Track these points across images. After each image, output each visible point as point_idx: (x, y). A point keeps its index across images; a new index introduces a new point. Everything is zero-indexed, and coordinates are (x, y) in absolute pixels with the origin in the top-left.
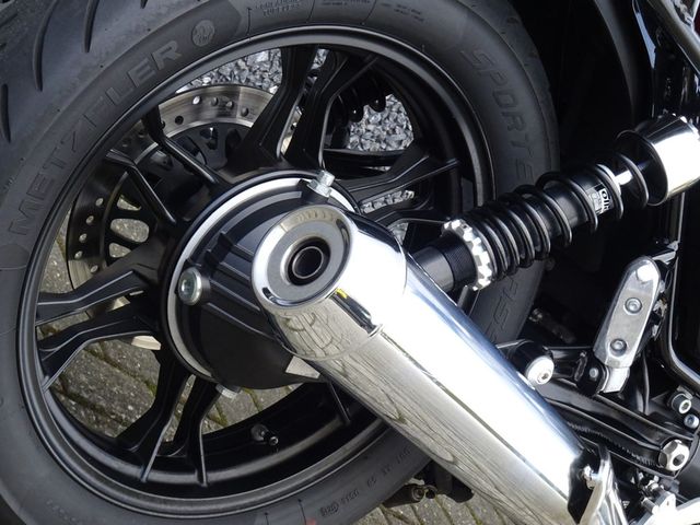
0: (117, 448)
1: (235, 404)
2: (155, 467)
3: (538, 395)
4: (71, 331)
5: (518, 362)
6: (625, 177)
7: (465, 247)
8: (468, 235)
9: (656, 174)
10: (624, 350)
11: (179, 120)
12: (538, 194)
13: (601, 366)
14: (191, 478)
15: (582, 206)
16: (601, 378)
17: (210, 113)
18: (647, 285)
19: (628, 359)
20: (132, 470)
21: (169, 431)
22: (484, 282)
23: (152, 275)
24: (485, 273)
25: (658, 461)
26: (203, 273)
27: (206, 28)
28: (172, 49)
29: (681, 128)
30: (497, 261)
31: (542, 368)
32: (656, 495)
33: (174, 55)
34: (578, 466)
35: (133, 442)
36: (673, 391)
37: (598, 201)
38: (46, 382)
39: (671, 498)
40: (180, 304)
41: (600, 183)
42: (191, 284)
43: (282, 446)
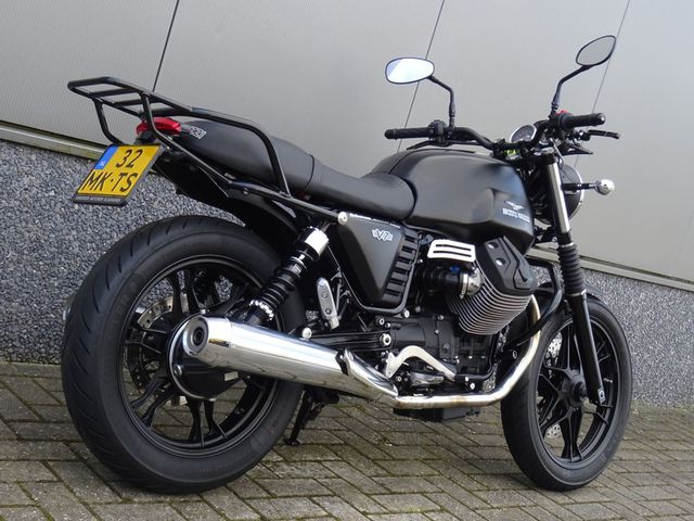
0: (190, 441)
1: (223, 405)
2: (205, 440)
3: (311, 341)
4: (149, 409)
5: (298, 335)
6: (302, 257)
7: (259, 307)
8: (257, 303)
9: (311, 251)
10: (331, 312)
11: (148, 321)
12: (275, 278)
13: (327, 321)
14: (221, 437)
15: (291, 274)
16: (329, 325)
17: (158, 313)
18: (324, 287)
19: (335, 312)
20: (197, 445)
21: (204, 423)
22: (272, 315)
23: (165, 375)
24: (269, 311)
25: (380, 344)
26: (179, 364)
27: (133, 285)
28: (126, 298)
29: (312, 231)
30: (272, 307)
31: (307, 332)
32: (386, 356)
33: (128, 299)
34: (338, 358)
35: (195, 434)
36: (374, 319)
37: (296, 269)
38: (150, 429)
39: (391, 354)
40: (178, 378)
41: (295, 263)
42: (177, 369)
43: (247, 411)
